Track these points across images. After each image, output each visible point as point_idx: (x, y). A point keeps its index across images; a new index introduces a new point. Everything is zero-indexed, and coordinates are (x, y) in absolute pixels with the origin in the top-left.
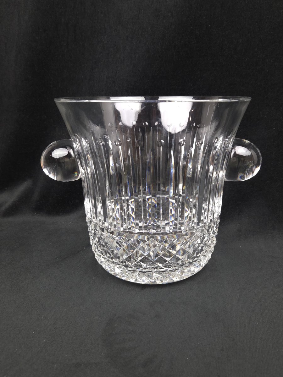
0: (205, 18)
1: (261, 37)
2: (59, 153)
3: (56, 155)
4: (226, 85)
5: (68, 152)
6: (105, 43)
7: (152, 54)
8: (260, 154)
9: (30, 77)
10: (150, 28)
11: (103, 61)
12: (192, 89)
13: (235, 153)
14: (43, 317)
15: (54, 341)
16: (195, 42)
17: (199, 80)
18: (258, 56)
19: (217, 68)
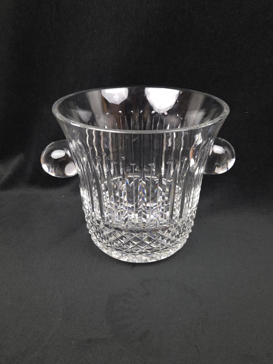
0: (187, 3)
1: (241, 23)
2: (57, 154)
3: (55, 156)
4: (205, 69)
5: (66, 153)
6: (89, 23)
7: (136, 39)
8: (234, 153)
9: (16, 56)
10: (133, 13)
11: (88, 42)
12: (173, 73)
13: (213, 151)
14: (55, 298)
15: (68, 320)
16: (178, 28)
17: (181, 64)
18: (237, 42)
19: (198, 53)
